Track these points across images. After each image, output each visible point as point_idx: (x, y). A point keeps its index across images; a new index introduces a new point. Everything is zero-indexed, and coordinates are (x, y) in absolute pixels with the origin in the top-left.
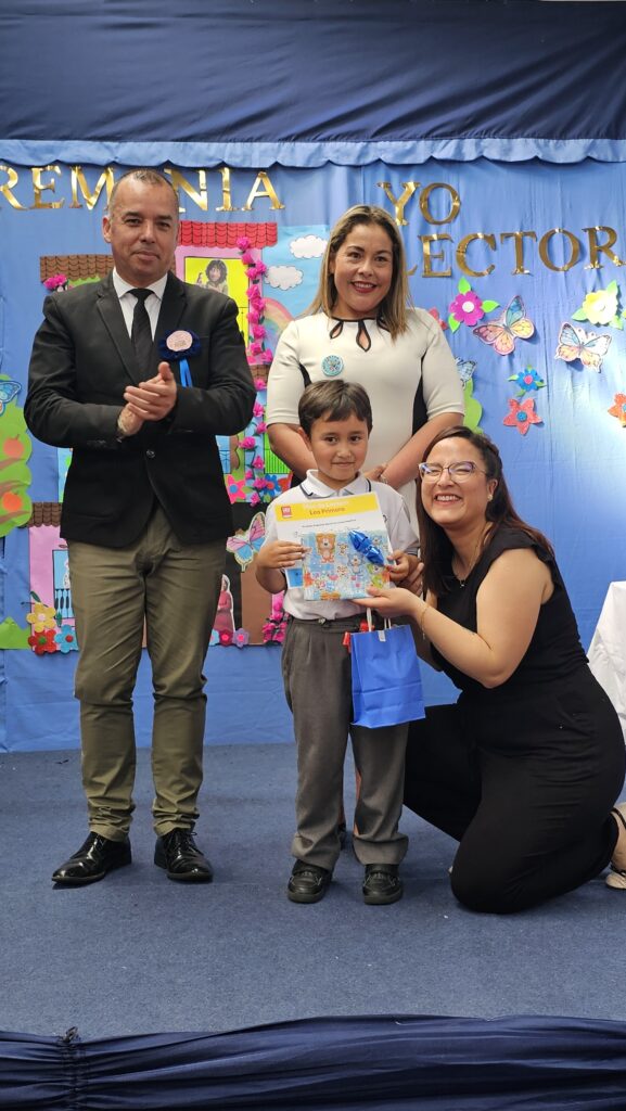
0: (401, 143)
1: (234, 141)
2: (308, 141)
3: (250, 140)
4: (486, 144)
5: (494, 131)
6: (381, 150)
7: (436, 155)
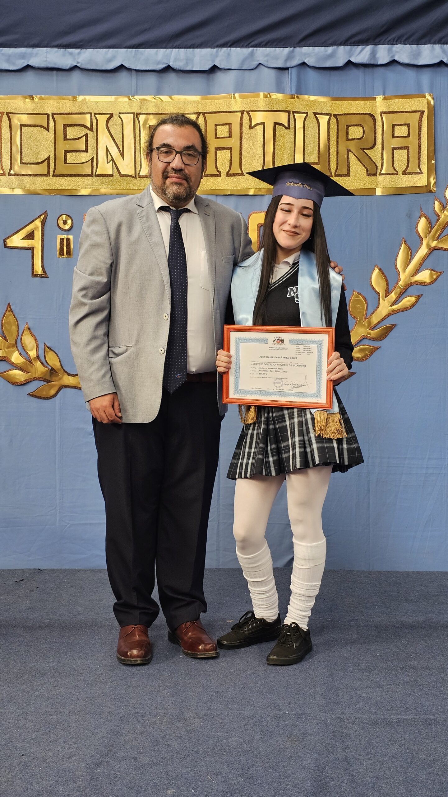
0: (323, 47)
1: (179, 47)
2: (242, 47)
3: (193, 46)
4: (398, 50)
5: (404, 38)
6: (305, 54)
7: (353, 60)
